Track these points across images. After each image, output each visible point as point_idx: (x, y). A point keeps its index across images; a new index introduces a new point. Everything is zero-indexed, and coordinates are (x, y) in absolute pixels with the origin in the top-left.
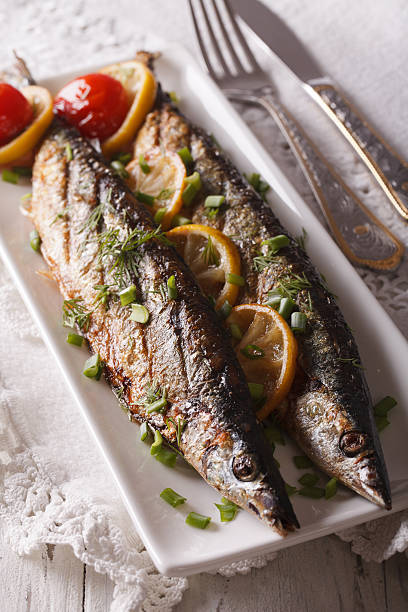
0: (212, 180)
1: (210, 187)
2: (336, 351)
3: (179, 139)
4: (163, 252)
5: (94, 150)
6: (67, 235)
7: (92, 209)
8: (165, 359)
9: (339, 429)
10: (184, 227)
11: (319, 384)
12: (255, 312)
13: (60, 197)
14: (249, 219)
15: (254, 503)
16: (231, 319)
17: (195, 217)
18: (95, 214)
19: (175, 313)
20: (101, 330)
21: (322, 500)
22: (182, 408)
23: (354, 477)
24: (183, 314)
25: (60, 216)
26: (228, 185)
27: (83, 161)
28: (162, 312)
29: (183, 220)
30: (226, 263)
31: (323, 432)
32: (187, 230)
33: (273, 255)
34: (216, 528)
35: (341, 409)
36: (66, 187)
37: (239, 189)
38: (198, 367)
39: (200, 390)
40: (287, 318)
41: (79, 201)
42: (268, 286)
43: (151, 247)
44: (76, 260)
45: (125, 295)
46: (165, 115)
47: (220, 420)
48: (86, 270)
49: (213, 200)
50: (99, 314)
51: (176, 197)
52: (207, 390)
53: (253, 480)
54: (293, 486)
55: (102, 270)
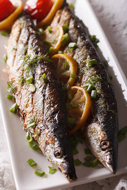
0: (73, 37)
1: (72, 40)
2: (107, 106)
3: (66, 21)
4: (46, 64)
6: (15, 56)
7: (25, 46)
8: (38, 107)
9: (101, 139)
10: (60, 55)
12: (78, 89)
13: (16, 42)
14: (84, 52)
15: (60, 168)
16: (69, 92)
17: (65, 51)
18: (25, 48)
19: (45, 88)
20: (19, 93)
21: (91, 168)
22: (39, 127)
23: (104, 159)
24: (47, 89)
25: (14, 49)
26: (79, 39)
27: (27, 28)
28: (40, 88)
29: (60, 52)
30: (71, 70)
31: (95, 140)
32: (59, 56)
33: (90, 67)
34: (46, 177)
35: (103, 131)
36: (18, 38)
37: (83, 40)
38: (48, 110)
39: (47, 119)
40: (89, 93)
41: (21, 43)
42: (86, 79)
43: (42, 62)
44: (15, 66)
45: (29, 80)
47: (52, 133)
48: (19, 69)
49: (72, 45)
50: (20, 87)
51: (58, 43)
52: (49, 120)
53: (61, 158)
54: (81, 161)
55: (23, 70)
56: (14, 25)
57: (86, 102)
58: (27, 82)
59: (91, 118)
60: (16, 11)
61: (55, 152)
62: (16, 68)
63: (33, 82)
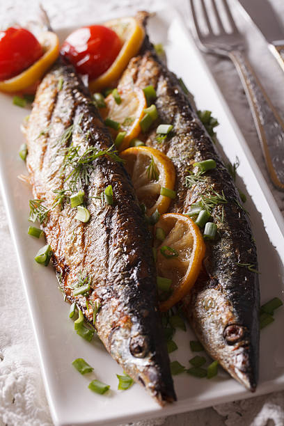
0: (166, 112)
1: (164, 118)
2: (236, 257)
3: (150, 79)
4: (111, 167)
5: (81, 83)
6: (45, 149)
7: (66, 128)
8: (95, 253)
9: (225, 320)
10: (139, 148)
11: (217, 283)
12: (176, 219)
13: (46, 119)
14: (188, 145)
15: (142, 377)
16: (158, 225)
17: (149, 141)
18: (67, 133)
19: (109, 215)
20: (55, 225)
21: (205, 380)
22: (99, 294)
23: (231, 362)
24: (115, 217)
25: (43, 134)
26: (178, 117)
27: (69, 91)
28: (99, 214)
29: (138, 143)
30: (163, 180)
31: (213, 322)
32: (137, 150)
33: (201, 175)
34: (112, 395)
35: (230, 305)
36: (52, 111)
37: (186, 121)
38: (117, 261)
39: (114, 279)
40: (201, 227)
41: (58, 122)
42: (193, 200)
43: (103, 161)
44: (46, 169)
45: (75, 198)
46: (144, 60)
47: (125, 305)
48: (53, 176)
49: (163, 128)
50: (55, 213)
51: (135, 124)
52: (120, 280)
53: (144, 357)
54: (182, 365)
55: (63, 178)
56: (42, 85)
57: (195, 247)
58: (72, 202)
59: (204, 278)
60: (47, 56)
61: (133, 344)
62: (47, 172)
63: (85, 202)
